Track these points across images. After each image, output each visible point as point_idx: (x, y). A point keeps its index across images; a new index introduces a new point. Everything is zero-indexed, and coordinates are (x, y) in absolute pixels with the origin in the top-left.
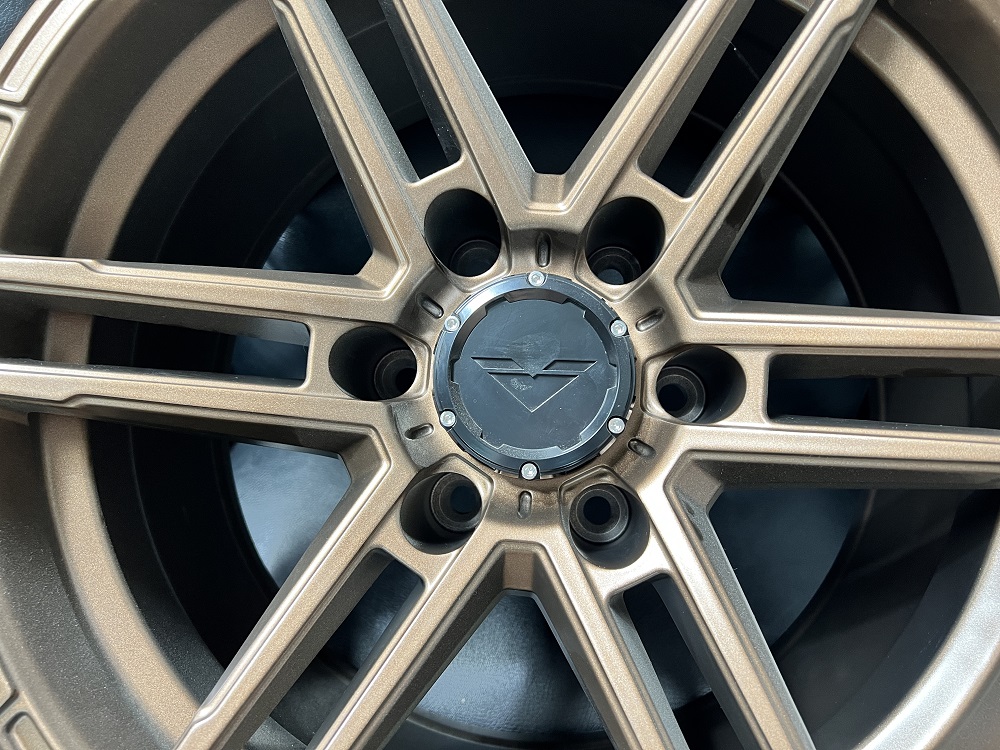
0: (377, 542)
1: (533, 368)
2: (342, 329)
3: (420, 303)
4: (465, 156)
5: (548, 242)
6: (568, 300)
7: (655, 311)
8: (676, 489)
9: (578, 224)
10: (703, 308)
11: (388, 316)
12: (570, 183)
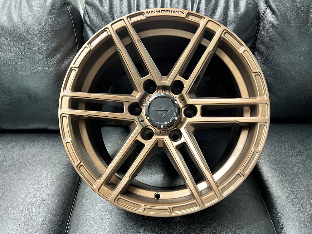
0: (137, 139)
1: (162, 109)
2: (130, 103)
3: (142, 99)
4: (150, 74)
5: (164, 88)
6: (168, 98)
7: (183, 99)
8: (186, 129)
9: (169, 85)
10: (190, 98)
11: (137, 101)
12: (168, 77)
